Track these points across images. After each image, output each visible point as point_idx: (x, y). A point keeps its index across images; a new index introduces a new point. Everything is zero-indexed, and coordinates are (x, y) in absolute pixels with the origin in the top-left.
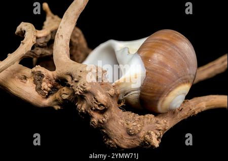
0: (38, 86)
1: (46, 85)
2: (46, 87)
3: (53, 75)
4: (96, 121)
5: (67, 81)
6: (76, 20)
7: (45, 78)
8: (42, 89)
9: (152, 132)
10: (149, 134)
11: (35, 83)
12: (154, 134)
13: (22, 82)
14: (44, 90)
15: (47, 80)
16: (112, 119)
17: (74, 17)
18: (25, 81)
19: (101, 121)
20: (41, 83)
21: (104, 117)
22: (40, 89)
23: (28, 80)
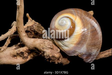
1: (26, 55)
7: (24, 53)
11: (21, 57)
13: (15, 58)
21: (60, 60)
22: (24, 57)
23: (17, 56)
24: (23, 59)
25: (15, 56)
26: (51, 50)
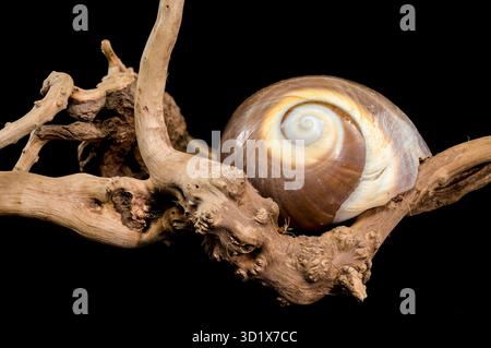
0: (126, 216)
1: (140, 210)
2: (141, 213)
3: (148, 189)
4: (243, 272)
5: (177, 199)
6: (166, 68)
7: (134, 199)
8: (134, 218)
9: (351, 269)
10: (345, 272)
11: (118, 211)
12: (356, 272)
13: (95, 212)
14: (138, 218)
15: (139, 201)
16: (272, 262)
17: (161, 62)
18: (99, 208)
19: (254, 272)
20: (130, 209)
21: (258, 264)
22: (130, 219)
23: (105, 206)
24: (124, 224)
25: (98, 202)
26: (226, 200)
